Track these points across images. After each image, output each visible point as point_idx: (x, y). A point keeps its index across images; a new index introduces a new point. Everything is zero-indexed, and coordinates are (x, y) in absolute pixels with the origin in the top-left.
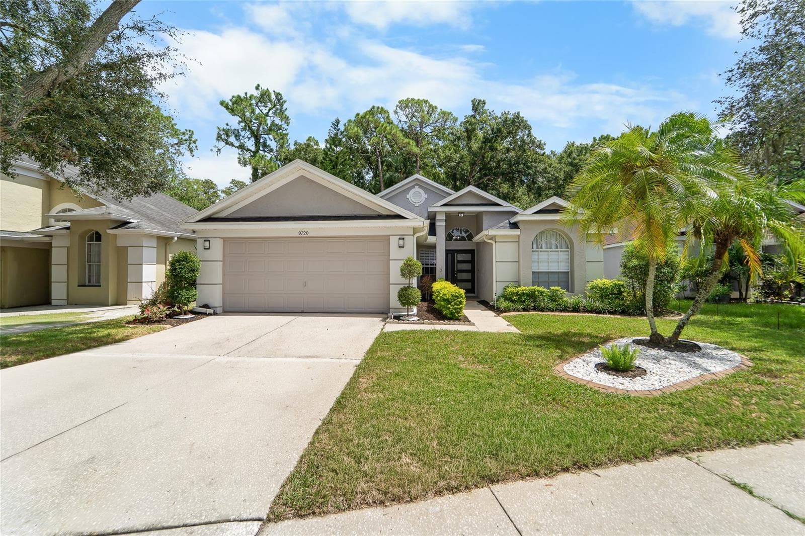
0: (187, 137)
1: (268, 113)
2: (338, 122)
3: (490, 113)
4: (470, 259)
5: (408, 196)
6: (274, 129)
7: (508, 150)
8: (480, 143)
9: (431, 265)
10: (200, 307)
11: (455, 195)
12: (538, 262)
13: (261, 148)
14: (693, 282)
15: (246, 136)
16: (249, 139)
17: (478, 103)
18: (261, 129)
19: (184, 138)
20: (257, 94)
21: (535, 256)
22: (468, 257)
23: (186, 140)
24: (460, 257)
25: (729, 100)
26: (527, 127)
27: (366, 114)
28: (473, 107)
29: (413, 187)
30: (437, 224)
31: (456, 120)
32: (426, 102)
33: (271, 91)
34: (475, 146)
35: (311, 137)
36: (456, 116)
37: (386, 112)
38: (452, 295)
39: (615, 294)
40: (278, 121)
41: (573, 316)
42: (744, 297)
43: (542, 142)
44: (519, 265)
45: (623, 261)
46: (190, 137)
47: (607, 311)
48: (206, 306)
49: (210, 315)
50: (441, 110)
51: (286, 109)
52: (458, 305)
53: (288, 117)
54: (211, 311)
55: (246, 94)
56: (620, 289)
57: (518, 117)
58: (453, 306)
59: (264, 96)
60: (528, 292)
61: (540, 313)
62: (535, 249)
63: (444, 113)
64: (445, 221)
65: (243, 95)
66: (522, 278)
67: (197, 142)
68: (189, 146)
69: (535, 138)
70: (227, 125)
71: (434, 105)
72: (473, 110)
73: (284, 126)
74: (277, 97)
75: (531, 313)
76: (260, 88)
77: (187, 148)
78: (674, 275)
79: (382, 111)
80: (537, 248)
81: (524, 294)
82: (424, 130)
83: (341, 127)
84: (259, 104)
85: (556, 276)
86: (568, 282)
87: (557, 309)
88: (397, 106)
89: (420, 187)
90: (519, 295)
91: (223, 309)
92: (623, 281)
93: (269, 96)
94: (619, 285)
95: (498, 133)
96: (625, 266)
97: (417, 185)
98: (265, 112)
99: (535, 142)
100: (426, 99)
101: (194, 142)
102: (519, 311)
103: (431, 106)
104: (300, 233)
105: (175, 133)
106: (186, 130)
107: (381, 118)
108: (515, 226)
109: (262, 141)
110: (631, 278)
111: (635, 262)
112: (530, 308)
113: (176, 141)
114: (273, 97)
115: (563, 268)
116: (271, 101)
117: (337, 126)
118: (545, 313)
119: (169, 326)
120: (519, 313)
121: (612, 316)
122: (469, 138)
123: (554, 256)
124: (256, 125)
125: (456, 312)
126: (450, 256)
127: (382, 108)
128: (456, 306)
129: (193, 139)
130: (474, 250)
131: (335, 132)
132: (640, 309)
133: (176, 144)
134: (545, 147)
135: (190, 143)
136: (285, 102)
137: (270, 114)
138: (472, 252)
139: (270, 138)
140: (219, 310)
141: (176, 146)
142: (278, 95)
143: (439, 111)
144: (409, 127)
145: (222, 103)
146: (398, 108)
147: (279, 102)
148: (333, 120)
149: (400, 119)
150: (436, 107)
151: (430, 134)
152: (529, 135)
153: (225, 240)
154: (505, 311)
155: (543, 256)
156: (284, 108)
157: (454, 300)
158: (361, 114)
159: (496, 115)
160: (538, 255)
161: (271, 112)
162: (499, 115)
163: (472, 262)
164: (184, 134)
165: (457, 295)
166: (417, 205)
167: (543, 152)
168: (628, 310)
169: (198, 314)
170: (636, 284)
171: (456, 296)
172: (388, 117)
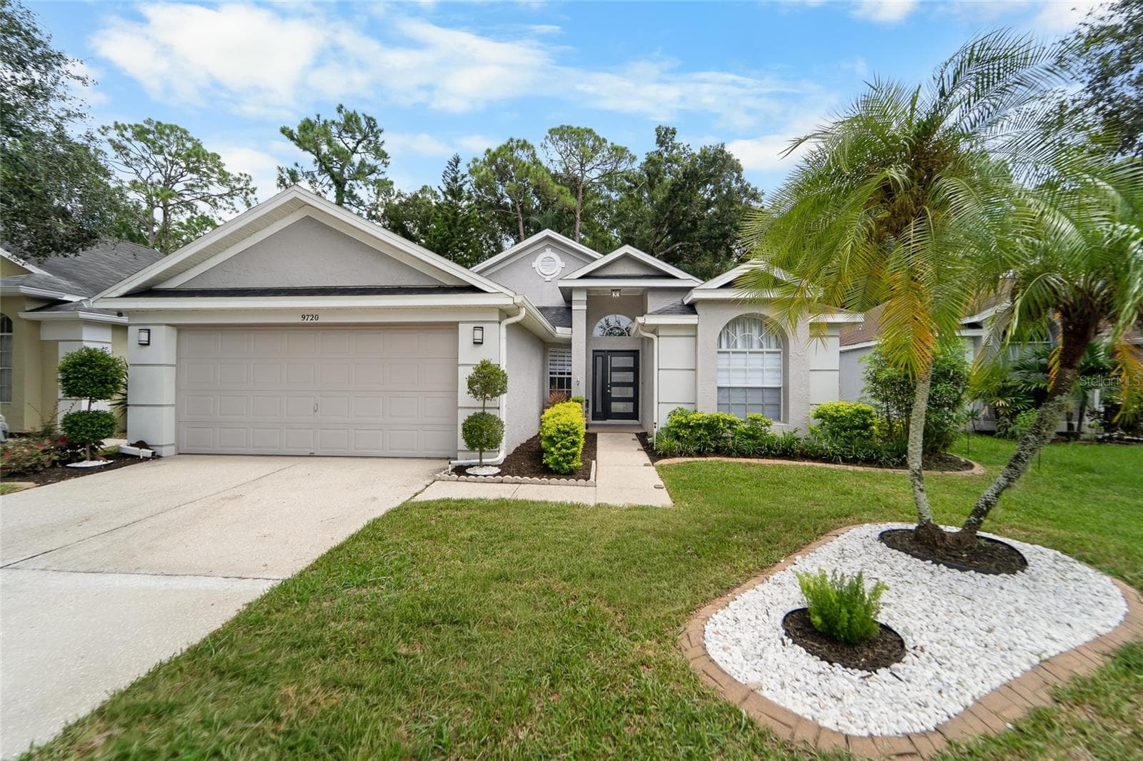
0: (242, 185)
1: (355, 148)
2: (457, 161)
3: (684, 149)
4: (632, 366)
5: (534, 265)
6: (363, 172)
7: (709, 204)
8: (666, 191)
9: (560, 373)
10: (132, 445)
11: (602, 260)
12: (728, 370)
13: (346, 200)
14: (990, 407)
15: (325, 182)
16: (331, 186)
17: (665, 133)
18: (345, 171)
19: (238, 186)
20: (340, 119)
21: (723, 361)
22: (628, 362)
23: (242, 189)
24: (617, 362)
25: (1058, 95)
26: (737, 168)
27: (500, 149)
28: (658, 140)
29: (543, 250)
30: (574, 307)
31: (633, 158)
32: (590, 131)
33: (360, 115)
34: (660, 196)
35: (426, 187)
36: (634, 154)
37: (530, 147)
38: (559, 430)
39: (857, 427)
40: (370, 160)
41: (780, 466)
42: (1076, 430)
43: (759, 191)
44: (696, 376)
45: (872, 370)
46: (247, 183)
47: (840, 458)
48: (141, 444)
49: (146, 459)
50: (612, 144)
51: (383, 142)
52: (567, 448)
53: (386, 155)
54: (147, 453)
55: (318, 116)
56: (865, 420)
57: (722, 152)
58: (560, 449)
59: (350, 123)
60: (706, 422)
61: (725, 460)
62: (724, 348)
63: (615, 149)
64: (587, 304)
65: (313, 118)
66: (700, 400)
67: (256, 192)
68: (245, 198)
69: (749, 185)
70: (297, 165)
71: (601, 137)
72: (657, 143)
73: (381, 168)
74: (368, 123)
75: (709, 459)
76: (343, 110)
77: (242, 200)
78: (960, 395)
79: (524, 145)
80: (728, 347)
81: (700, 425)
82: (587, 174)
83: (463, 169)
84: (343, 134)
85: (759, 394)
86: (779, 405)
87: (754, 452)
88: (547, 137)
89: (554, 249)
90: (691, 427)
91: (178, 448)
92: (869, 404)
93: (357, 121)
94: (863, 412)
95: (693, 177)
96: (875, 380)
97: (548, 246)
98: (352, 146)
99: (747, 189)
100: (589, 127)
101: (253, 192)
102: (690, 455)
103: (597, 138)
104: (303, 317)
105: (224, 178)
106: (241, 174)
107: (522, 155)
108: (691, 308)
109: (347, 188)
110: (886, 399)
111: (891, 371)
112: (709, 451)
113: (226, 190)
114: (363, 124)
115: (772, 381)
116: (360, 130)
117: (456, 166)
118: (734, 460)
119: (32, 484)
120: (690, 459)
121: (850, 468)
122: (651, 185)
123: (755, 361)
124: (339, 166)
125: (563, 461)
126: (599, 360)
127: (525, 141)
128: (564, 451)
129: (250, 187)
130: (638, 351)
131: (453, 175)
132: (899, 457)
133: (228, 195)
134: (762, 198)
135: (247, 194)
136: (381, 131)
137: (360, 149)
138: (635, 354)
139: (358, 185)
140: (164, 452)
141: (226, 198)
142: (369, 120)
143: (609, 145)
144: (566, 170)
145: (283, 131)
146: (548, 141)
147: (372, 131)
148: (450, 158)
149: (552, 158)
150: (605, 141)
151: (596, 181)
152: (738, 179)
153: (180, 328)
154: (665, 456)
155: (738, 361)
156: (381, 140)
157: (562, 439)
158: (494, 149)
159: (693, 151)
160: (729, 358)
161: (360, 145)
162: (698, 152)
163: (635, 370)
164: (238, 180)
165: (567, 429)
166: (548, 279)
167: (760, 205)
168: (878, 458)
169: (120, 459)
170: (894, 412)
171: (565, 432)
172: (534, 155)
